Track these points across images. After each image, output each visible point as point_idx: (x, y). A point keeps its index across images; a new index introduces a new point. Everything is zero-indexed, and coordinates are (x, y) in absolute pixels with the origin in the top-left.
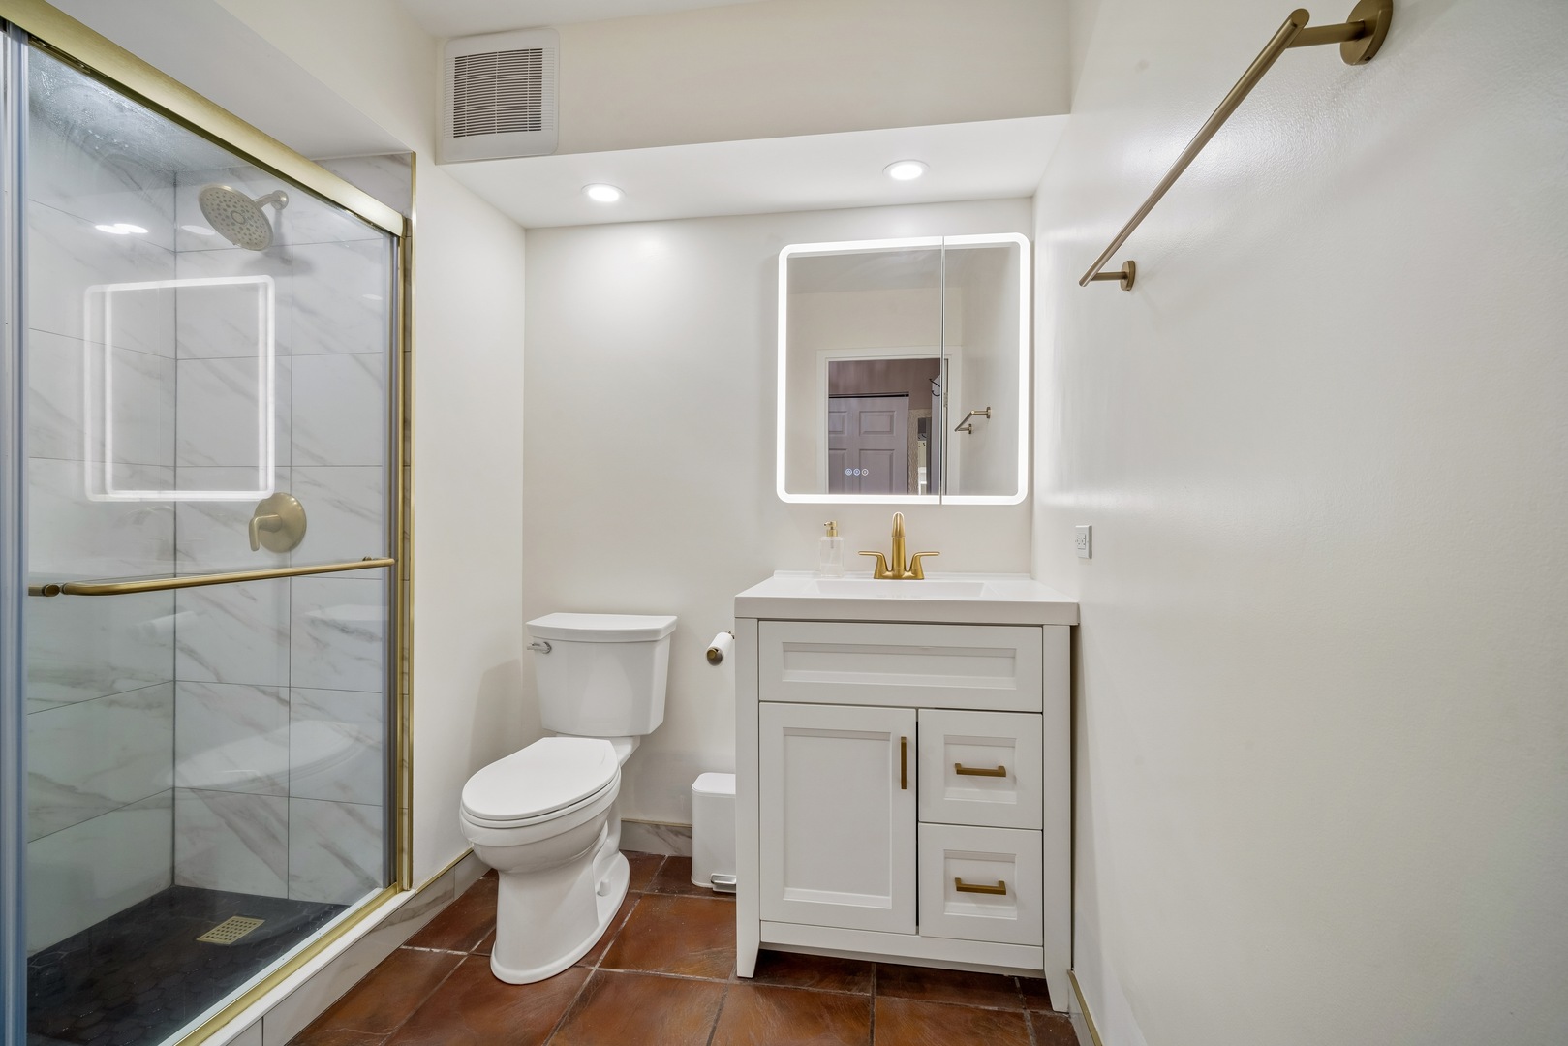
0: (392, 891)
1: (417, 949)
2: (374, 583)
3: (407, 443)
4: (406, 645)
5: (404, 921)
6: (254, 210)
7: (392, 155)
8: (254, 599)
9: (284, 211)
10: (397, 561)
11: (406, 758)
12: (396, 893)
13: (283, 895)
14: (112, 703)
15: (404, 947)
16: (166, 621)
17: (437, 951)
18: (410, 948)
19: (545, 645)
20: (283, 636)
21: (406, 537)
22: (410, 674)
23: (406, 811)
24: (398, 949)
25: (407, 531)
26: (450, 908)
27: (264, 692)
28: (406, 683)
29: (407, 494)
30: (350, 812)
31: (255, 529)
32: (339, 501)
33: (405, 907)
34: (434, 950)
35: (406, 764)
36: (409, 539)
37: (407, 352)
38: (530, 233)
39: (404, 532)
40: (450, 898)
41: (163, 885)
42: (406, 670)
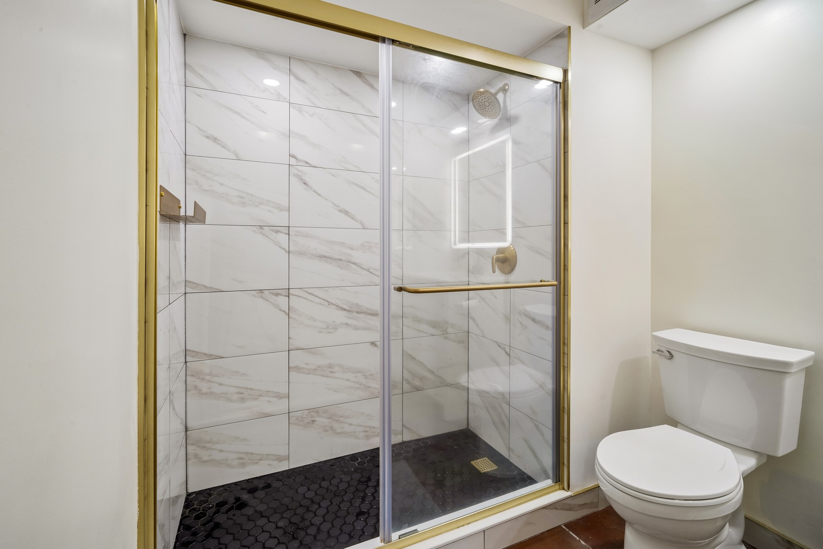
0: (557, 487)
1: (570, 532)
2: (548, 295)
3: (566, 210)
4: (566, 336)
5: (564, 510)
6: (493, 98)
7: (557, 35)
8: (496, 297)
9: (507, 94)
10: (560, 283)
11: (566, 407)
12: (560, 489)
13: (507, 457)
14: (446, 338)
15: (563, 527)
16: (465, 303)
17: (584, 543)
18: (567, 530)
19: (668, 353)
20: (508, 319)
21: (566, 268)
22: (568, 354)
23: (566, 440)
24: (560, 526)
25: (566, 264)
26: (594, 515)
27: (499, 346)
28: (566, 360)
29: (566, 242)
30: (537, 427)
31: (494, 261)
32: (531, 247)
33: (565, 502)
34: (582, 542)
35: (566, 411)
36: (568, 270)
37: (566, 152)
38: (654, 52)
39: (565, 265)
40: (596, 507)
41: (464, 427)
42: (566, 352)
